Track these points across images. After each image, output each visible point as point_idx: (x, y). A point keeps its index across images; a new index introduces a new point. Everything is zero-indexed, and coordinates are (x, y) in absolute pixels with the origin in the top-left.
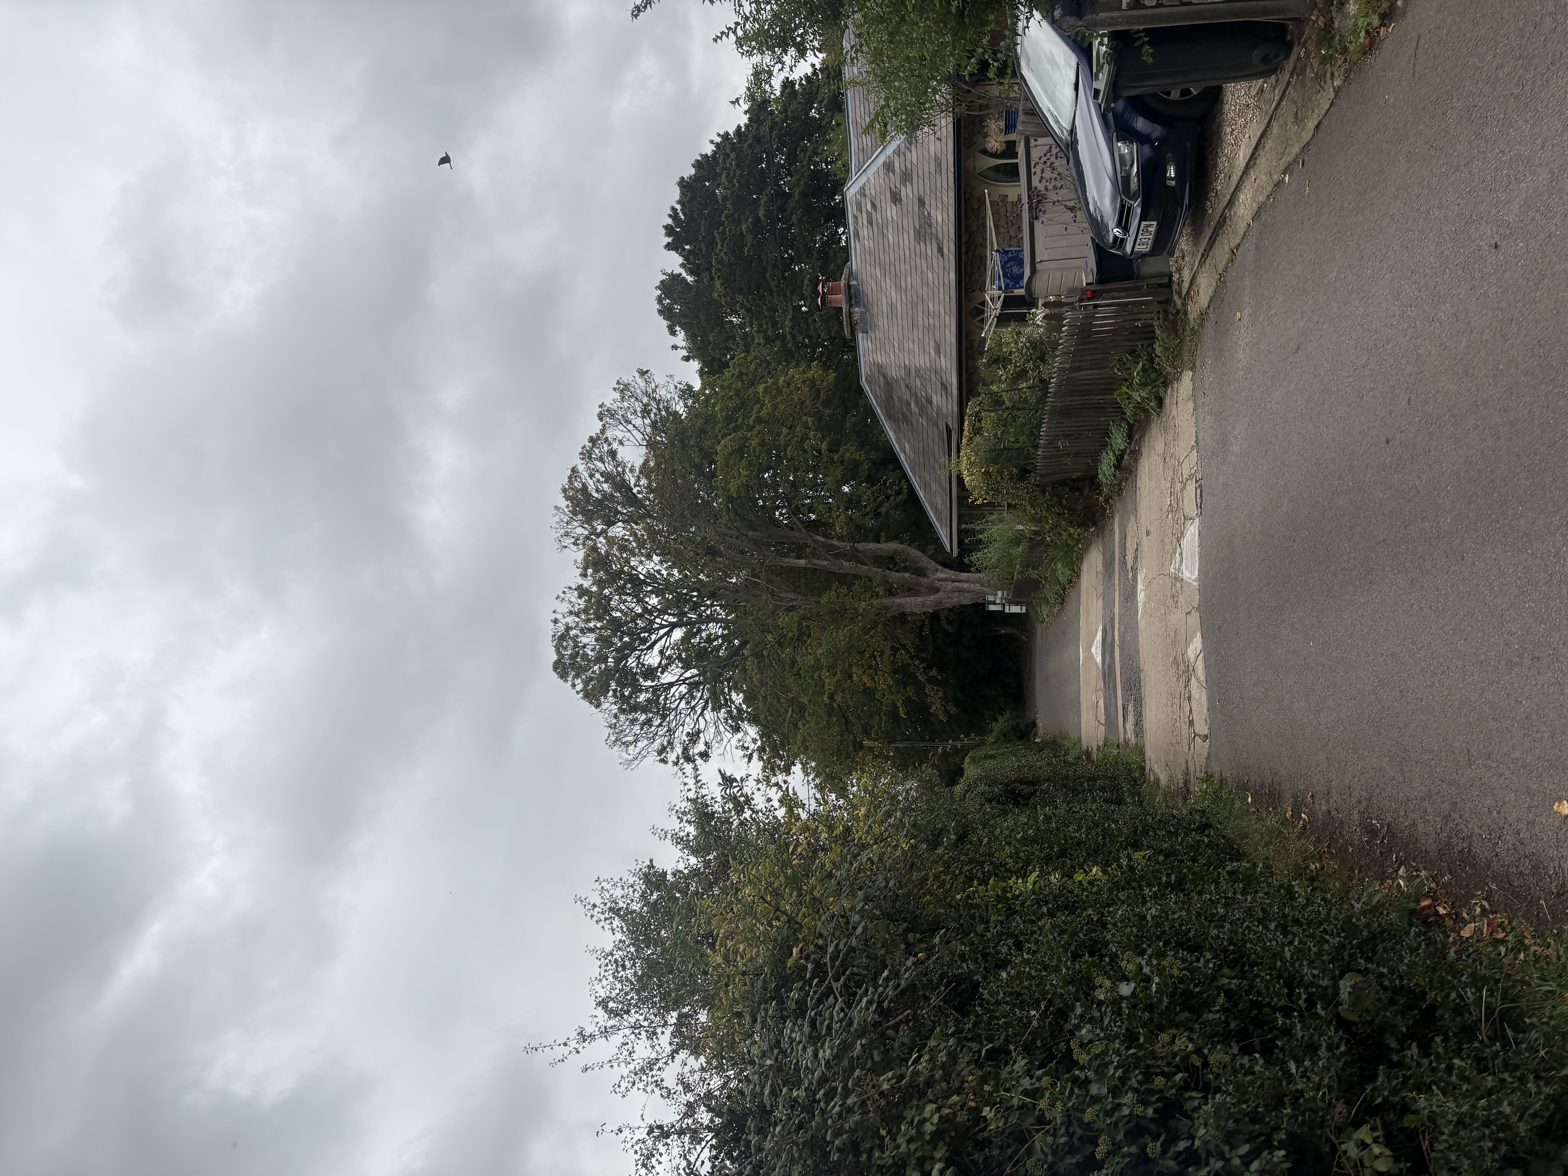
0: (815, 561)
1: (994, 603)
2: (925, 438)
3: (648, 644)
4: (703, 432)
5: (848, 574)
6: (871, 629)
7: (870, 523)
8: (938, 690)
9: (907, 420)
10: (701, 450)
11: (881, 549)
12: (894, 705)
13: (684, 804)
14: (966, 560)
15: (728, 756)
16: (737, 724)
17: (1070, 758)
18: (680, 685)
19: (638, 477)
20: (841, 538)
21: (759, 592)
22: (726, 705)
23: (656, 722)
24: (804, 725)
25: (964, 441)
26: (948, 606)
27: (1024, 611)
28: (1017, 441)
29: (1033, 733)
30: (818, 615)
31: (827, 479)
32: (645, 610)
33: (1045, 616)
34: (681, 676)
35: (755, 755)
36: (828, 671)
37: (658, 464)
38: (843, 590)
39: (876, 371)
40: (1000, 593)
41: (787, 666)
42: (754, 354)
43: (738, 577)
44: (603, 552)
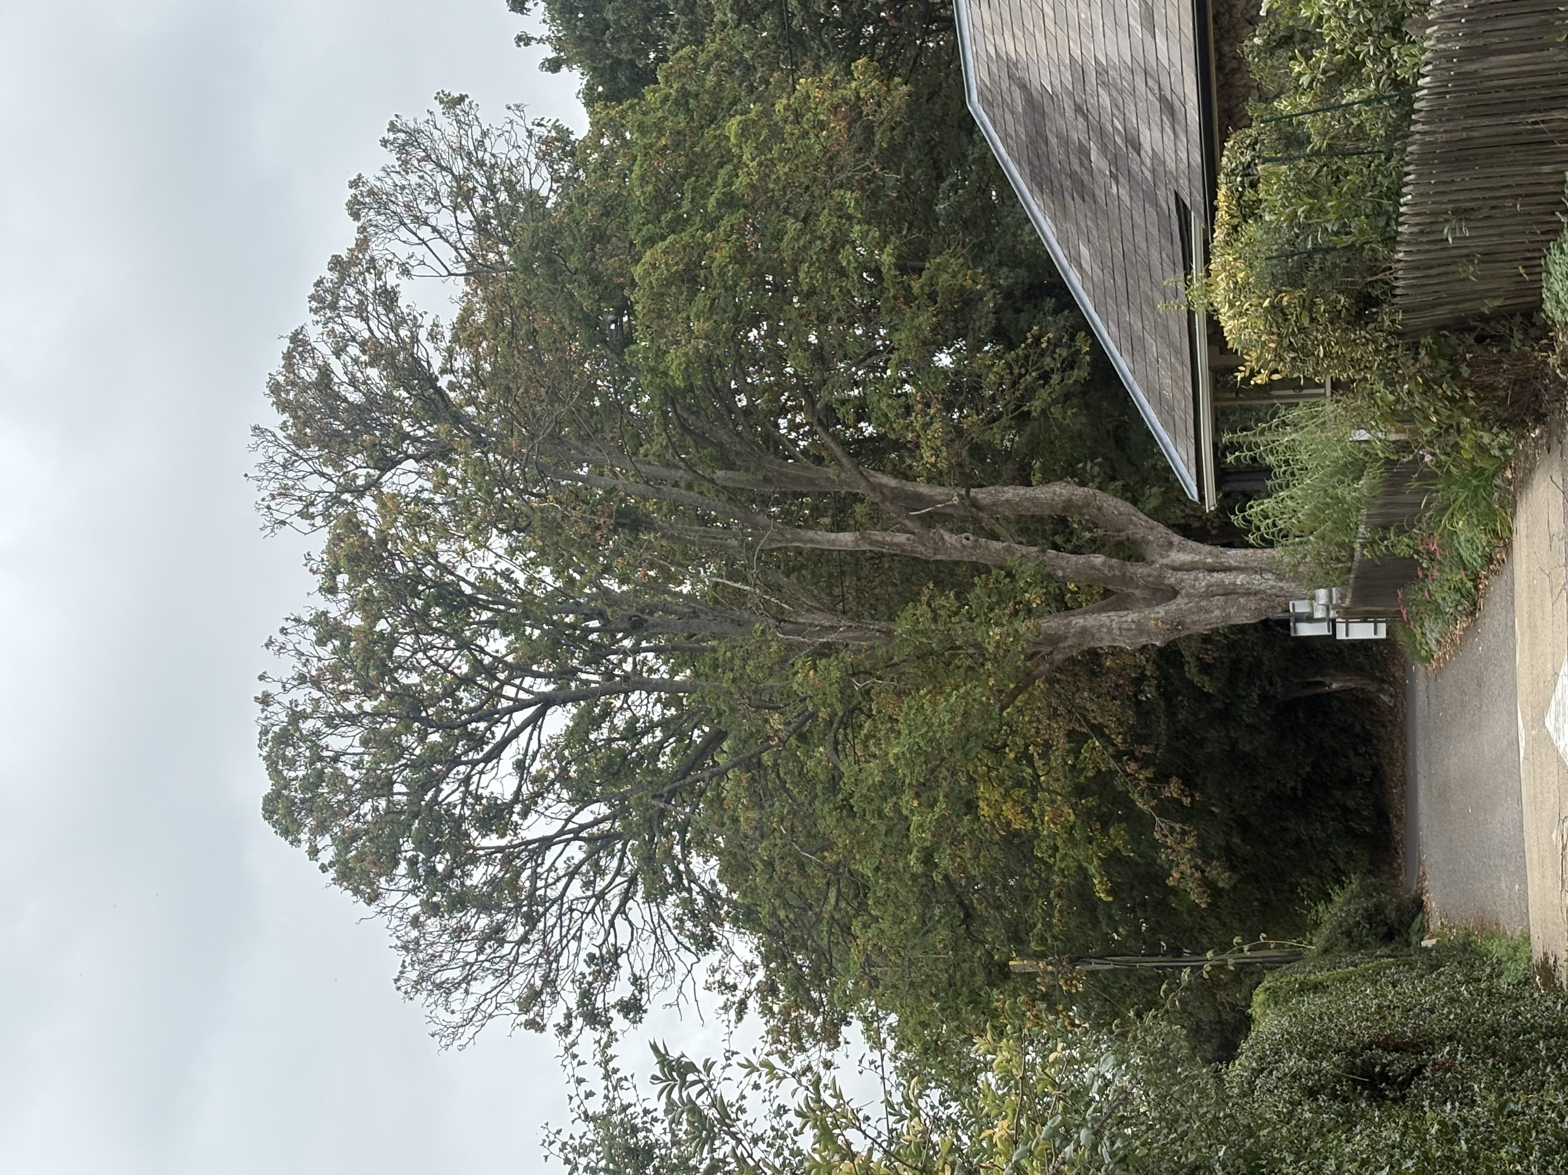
0: (877, 535)
1: (1310, 618)
2: (1128, 231)
3: (487, 748)
4: (599, 236)
5: (957, 563)
6: (1019, 690)
7: (1008, 440)
8: (1184, 833)
9: (1082, 190)
10: (595, 279)
11: (1033, 500)
12: (1082, 870)
13: (582, 1127)
14: (1237, 520)
15: (689, 1008)
16: (706, 929)
17: (1503, 984)
18: (568, 842)
19: (450, 352)
20: (935, 478)
21: (746, 615)
22: (678, 884)
23: (515, 932)
24: (865, 926)
25: (1219, 235)
26: (1201, 629)
27: (1382, 634)
28: (1344, 230)
29: (1416, 925)
30: (890, 665)
31: (896, 336)
32: (477, 666)
33: (1433, 645)
34: (568, 820)
35: (753, 1004)
36: (917, 795)
37: (495, 319)
38: (947, 601)
39: (1004, 74)
40: (1322, 593)
41: (819, 787)
42: (712, 47)
43: (696, 579)
44: (371, 532)
